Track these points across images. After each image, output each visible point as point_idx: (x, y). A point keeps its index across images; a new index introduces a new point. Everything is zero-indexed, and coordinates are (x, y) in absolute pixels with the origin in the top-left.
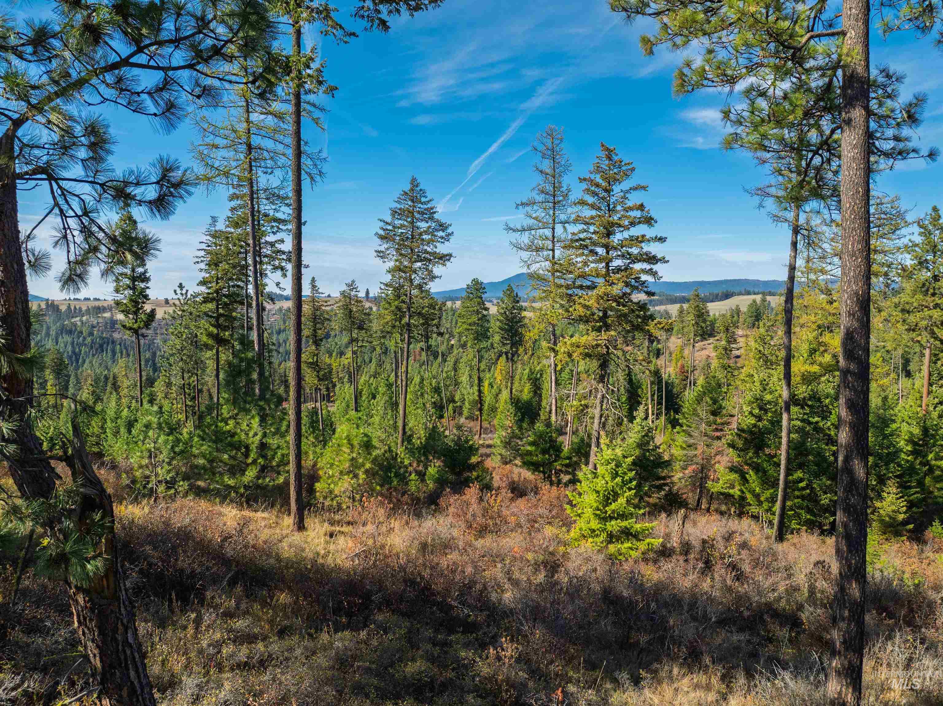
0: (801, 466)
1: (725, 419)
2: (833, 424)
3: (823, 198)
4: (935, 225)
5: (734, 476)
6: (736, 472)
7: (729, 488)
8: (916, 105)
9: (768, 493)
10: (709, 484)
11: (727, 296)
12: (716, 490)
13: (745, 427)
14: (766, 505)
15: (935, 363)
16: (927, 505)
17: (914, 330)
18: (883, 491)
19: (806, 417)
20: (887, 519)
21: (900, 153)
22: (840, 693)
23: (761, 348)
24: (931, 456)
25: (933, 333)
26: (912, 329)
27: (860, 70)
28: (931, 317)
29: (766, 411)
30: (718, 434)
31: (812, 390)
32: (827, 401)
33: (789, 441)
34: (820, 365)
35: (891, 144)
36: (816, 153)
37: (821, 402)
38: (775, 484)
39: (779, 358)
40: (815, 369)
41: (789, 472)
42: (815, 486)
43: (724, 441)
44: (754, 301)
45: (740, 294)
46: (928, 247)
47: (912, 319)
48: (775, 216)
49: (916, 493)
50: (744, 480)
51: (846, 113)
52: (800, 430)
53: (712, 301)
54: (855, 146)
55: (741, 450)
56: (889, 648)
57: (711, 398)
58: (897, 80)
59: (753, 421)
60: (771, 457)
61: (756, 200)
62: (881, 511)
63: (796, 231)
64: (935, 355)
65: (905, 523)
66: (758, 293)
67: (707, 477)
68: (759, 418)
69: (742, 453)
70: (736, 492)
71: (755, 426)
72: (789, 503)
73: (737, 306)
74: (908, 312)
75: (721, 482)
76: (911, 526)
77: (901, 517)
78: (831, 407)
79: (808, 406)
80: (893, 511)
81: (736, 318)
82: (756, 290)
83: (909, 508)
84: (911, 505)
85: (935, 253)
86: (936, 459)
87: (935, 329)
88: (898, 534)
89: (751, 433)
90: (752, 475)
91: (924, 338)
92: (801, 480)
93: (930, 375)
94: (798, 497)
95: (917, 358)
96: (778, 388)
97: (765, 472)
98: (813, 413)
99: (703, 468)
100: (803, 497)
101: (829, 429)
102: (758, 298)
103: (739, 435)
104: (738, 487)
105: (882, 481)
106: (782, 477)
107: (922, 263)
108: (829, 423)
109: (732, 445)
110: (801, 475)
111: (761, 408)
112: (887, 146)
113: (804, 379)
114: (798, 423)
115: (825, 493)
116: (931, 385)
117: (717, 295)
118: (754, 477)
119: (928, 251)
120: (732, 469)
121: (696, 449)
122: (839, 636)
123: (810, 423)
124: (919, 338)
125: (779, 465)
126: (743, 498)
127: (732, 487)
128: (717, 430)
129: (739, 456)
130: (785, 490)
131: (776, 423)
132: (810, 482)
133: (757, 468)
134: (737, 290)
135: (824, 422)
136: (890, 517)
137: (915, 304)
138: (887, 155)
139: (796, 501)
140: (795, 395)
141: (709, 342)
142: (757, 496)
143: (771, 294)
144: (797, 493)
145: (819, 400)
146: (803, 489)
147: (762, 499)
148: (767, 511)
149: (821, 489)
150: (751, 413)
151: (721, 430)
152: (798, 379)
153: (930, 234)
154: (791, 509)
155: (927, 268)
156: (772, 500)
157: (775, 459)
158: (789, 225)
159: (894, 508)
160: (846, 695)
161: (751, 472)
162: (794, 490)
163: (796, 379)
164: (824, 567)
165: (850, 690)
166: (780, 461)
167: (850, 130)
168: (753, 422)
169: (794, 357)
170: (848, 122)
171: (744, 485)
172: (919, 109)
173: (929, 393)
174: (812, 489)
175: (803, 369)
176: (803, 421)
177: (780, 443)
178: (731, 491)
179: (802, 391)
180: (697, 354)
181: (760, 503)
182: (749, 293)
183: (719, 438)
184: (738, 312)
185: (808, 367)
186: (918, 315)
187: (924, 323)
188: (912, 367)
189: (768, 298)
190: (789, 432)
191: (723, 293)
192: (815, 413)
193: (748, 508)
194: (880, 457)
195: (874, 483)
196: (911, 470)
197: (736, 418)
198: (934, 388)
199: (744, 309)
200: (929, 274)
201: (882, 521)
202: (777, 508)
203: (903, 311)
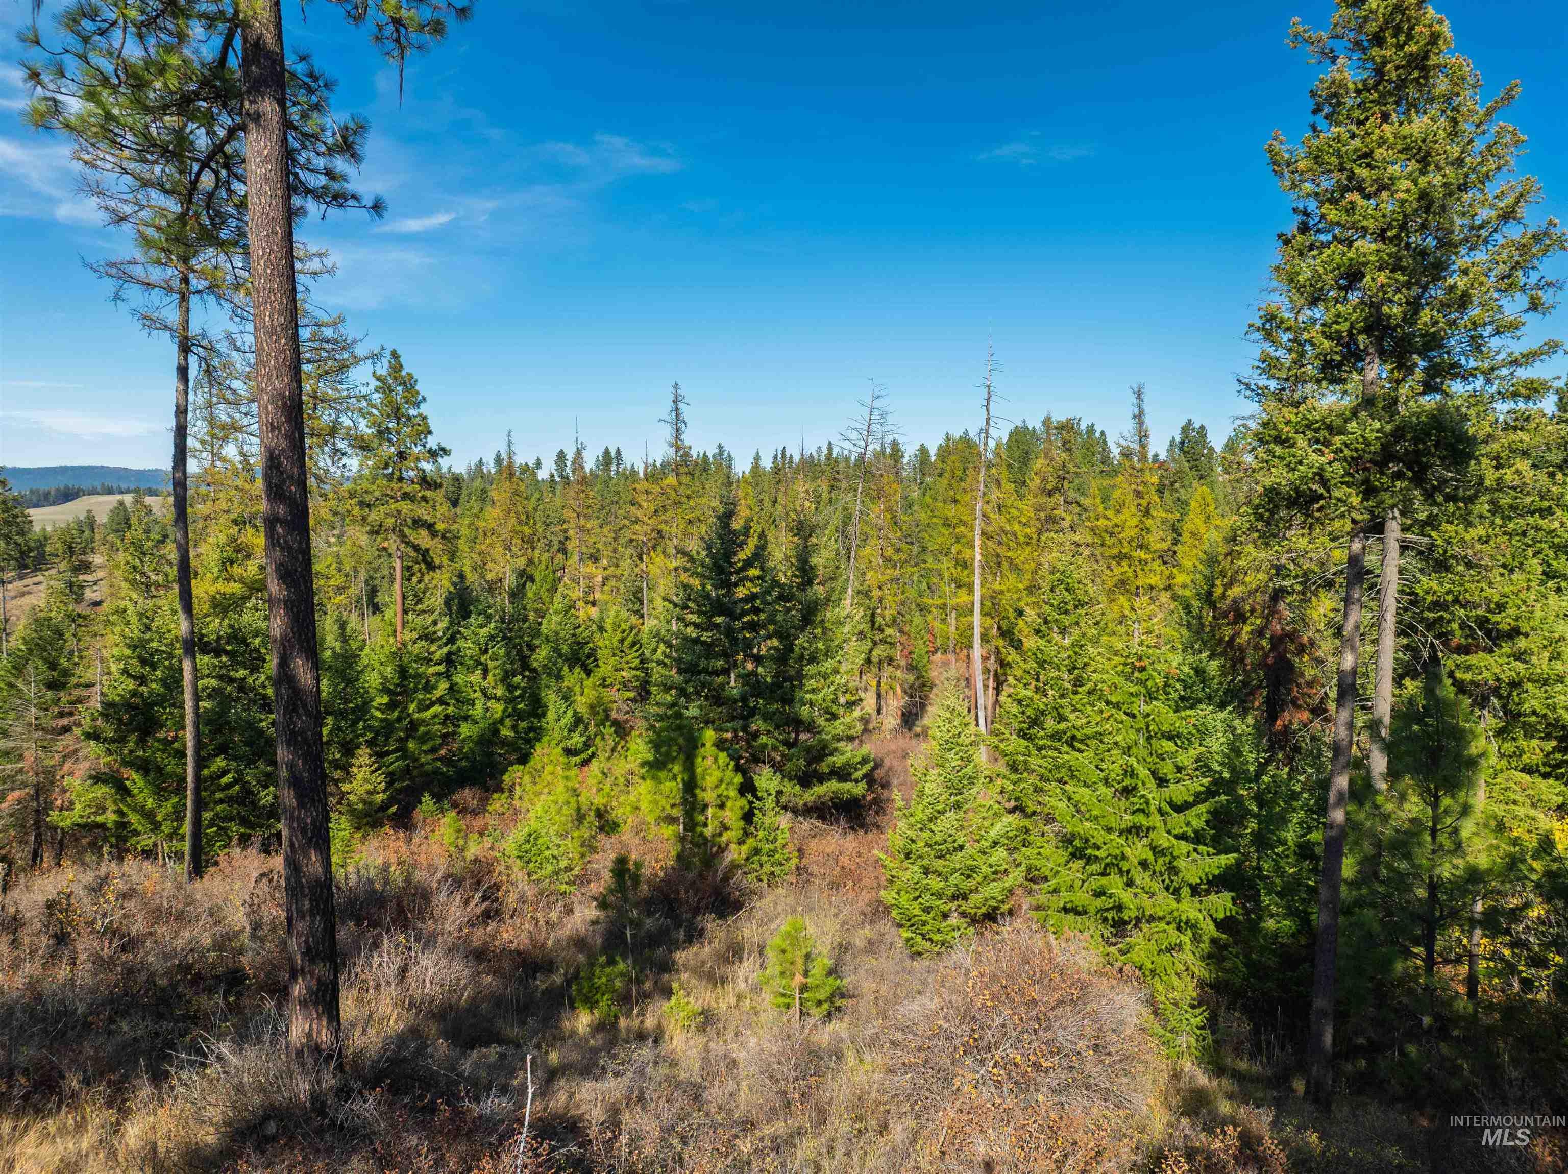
0: (222, 750)
1: (77, 692)
2: (268, 678)
3: (222, 244)
4: (395, 378)
5: (102, 791)
6: (105, 782)
7: (96, 814)
8: (355, 132)
9: (169, 806)
10: (54, 816)
11: (68, 496)
12: (68, 822)
13: (117, 699)
14: (166, 828)
15: (409, 580)
16: (412, 779)
17: (377, 533)
18: (352, 765)
19: (224, 671)
20: (361, 806)
21: (335, 197)
22: (309, 1035)
23: (137, 562)
24: (412, 707)
25: (403, 537)
26: (374, 532)
27: (269, 37)
28: (399, 512)
29: (154, 667)
30: (65, 721)
31: (231, 626)
32: (257, 641)
33: (197, 714)
34: (241, 580)
35: (323, 180)
36: (205, 165)
37: (247, 645)
38: (180, 789)
39: (171, 578)
40: (235, 588)
41: (201, 762)
42: (248, 778)
43: (77, 731)
44: (121, 503)
45: (93, 492)
46: (389, 410)
47: (374, 516)
48: (146, 318)
49: (397, 759)
50: (123, 790)
51: (251, 102)
52: (215, 693)
53: (37, 506)
54: (266, 160)
55: (113, 741)
56: (376, 961)
57: (45, 660)
58: (326, 85)
59: (131, 685)
60: (166, 743)
61: (110, 285)
62: (352, 797)
63: (185, 347)
64: (409, 568)
65: (384, 807)
66: (128, 491)
67: (49, 806)
68: (142, 680)
69: (113, 747)
70: (110, 817)
71: (134, 694)
72: (207, 815)
73: (89, 512)
74: (369, 506)
75: (78, 806)
76: (394, 809)
77: (380, 798)
78: (263, 651)
79: (227, 653)
80: (369, 793)
81: (87, 534)
82: (124, 486)
83: (390, 785)
84: (391, 778)
85: (398, 419)
86: (419, 711)
87: (407, 531)
88: (376, 824)
89: (129, 706)
90: (135, 780)
91: (392, 543)
92: (224, 773)
93: (404, 598)
94: (221, 801)
95: (385, 584)
96: (173, 626)
97: (159, 770)
98: (236, 663)
99: (39, 789)
100: (230, 800)
101: (264, 687)
102: (128, 499)
103: (105, 716)
104: (111, 807)
105: (349, 750)
106: (190, 770)
107: (382, 433)
108: (263, 677)
109: (94, 736)
110: (223, 764)
111: (143, 662)
112: (318, 181)
113: (215, 606)
114: (214, 682)
115: (266, 787)
116: (405, 612)
117: (47, 495)
118: (141, 783)
119: (389, 416)
120: (97, 778)
121: (21, 757)
122: (299, 945)
123: (231, 680)
124: (386, 545)
125: (182, 754)
126: (122, 825)
127: (102, 809)
128: (61, 715)
129: (109, 752)
130: (197, 790)
131: (173, 682)
132: (239, 772)
133: (144, 767)
134: (85, 485)
135: (255, 676)
136: (364, 802)
137: (377, 494)
138: (317, 194)
139: (219, 808)
140: (203, 636)
141: (36, 580)
142: (149, 816)
143: (153, 493)
144: (219, 795)
145: (244, 641)
146: (229, 786)
147: (159, 818)
148: (170, 837)
149: (259, 782)
150: (125, 672)
151: (71, 714)
152: (206, 608)
153: (391, 391)
154: (210, 826)
155: (390, 441)
156: (178, 815)
157: (176, 745)
158: (172, 337)
159: (369, 787)
160: (319, 1033)
161: (135, 776)
162: (213, 793)
163: (201, 607)
164: (271, 881)
165: (324, 1023)
166: (185, 746)
167: (258, 131)
168: (131, 687)
169: (196, 574)
170: (257, 118)
171: (123, 800)
172: (358, 140)
173: (404, 623)
174: (245, 784)
175: (212, 590)
176: (220, 678)
177: (183, 717)
178: (100, 819)
179: (215, 627)
180: (11, 604)
181: (156, 827)
182: (110, 491)
183: (66, 730)
184: (91, 522)
185: (222, 587)
186: (382, 509)
187: (390, 521)
188: (380, 598)
189: (148, 500)
190: (197, 698)
191: (58, 490)
192: (238, 663)
193: (133, 840)
194: (341, 714)
195: (338, 756)
196: (388, 728)
197: (98, 687)
198: (410, 617)
199: (102, 518)
200: (393, 449)
201: (352, 811)
202: (187, 828)
203: (362, 504)
